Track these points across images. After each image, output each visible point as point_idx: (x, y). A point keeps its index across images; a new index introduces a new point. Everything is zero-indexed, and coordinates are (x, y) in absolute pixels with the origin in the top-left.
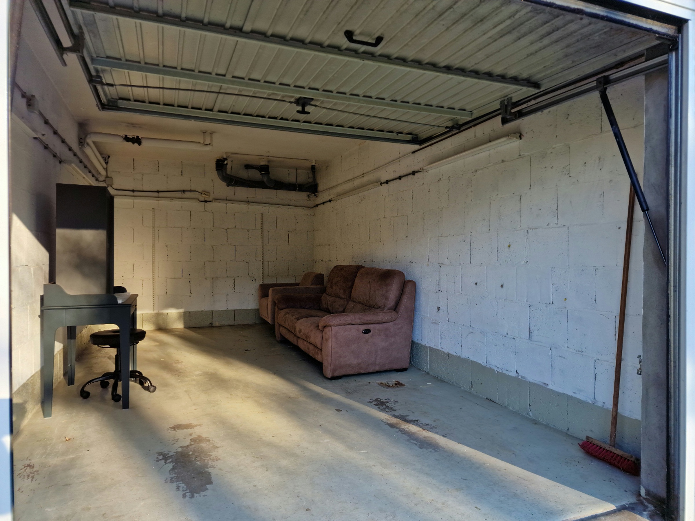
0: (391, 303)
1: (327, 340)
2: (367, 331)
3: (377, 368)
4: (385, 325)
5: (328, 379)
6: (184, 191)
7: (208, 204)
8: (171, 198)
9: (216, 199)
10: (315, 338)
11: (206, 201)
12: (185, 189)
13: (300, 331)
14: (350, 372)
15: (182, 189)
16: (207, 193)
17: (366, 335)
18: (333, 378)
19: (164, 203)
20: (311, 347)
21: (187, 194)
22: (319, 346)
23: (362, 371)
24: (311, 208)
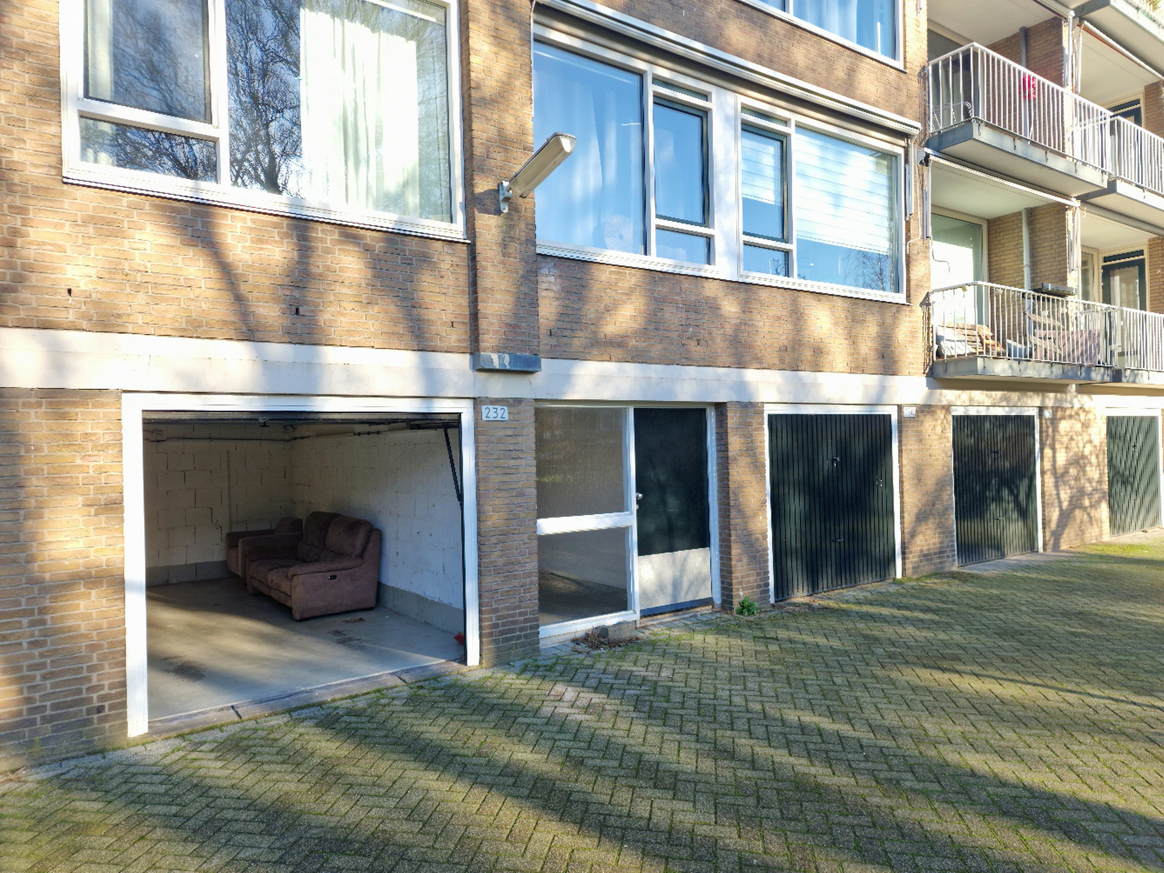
0: (358, 550)
1: (295, 587)
2: (333, 577)
3: (344, 609)
4: (351, 571)
5: (297, 621)
10: (285, 586)
11: (158, 441)
13: (272, 581)
14: (317, 613)
17: (333, 581)
18: (302, 620)
20: (283, 596)
22: (289, 593)
23: (330, 612)
24: (289, 441)
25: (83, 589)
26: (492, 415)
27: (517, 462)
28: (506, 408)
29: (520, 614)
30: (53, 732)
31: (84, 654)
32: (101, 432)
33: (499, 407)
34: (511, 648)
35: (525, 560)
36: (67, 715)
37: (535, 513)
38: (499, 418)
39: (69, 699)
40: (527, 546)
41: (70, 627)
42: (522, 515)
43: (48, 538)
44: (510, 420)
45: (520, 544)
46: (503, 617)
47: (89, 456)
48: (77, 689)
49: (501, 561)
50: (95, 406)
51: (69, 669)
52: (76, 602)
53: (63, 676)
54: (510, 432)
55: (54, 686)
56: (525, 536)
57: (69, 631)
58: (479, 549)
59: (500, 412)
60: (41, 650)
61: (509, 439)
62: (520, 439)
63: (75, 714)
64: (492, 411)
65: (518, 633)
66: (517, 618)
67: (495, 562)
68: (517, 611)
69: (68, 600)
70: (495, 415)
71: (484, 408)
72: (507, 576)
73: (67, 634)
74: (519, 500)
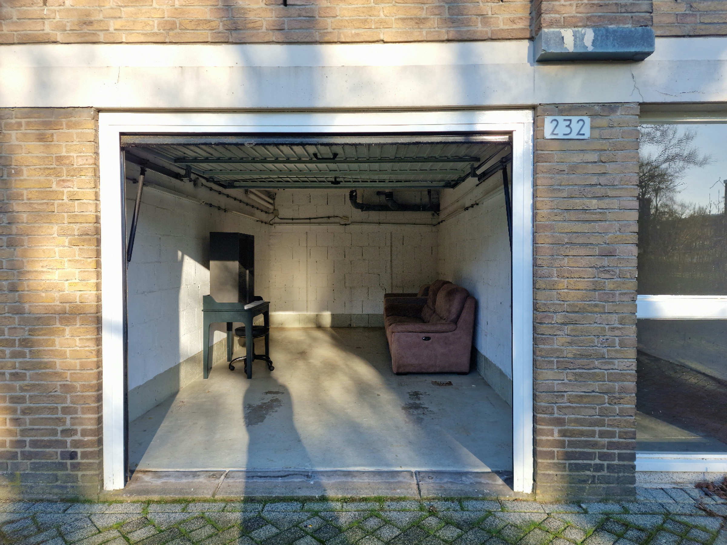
0: (453, 316)
2: (428, 339)
3: (438, 370)
4: (444, 334)
5: (395, 373)
6: (329, 217)
7: (347, 227)
8: (319, 223)
9: (353, 223)
11: (346, 225)
12: (330, 216)
15: (327, 216)
16: (346, 217)
17: (426, 342)
18: (398, 374)
19: (314, 227)
21: (332, 220)
24: (434, 226)
25: (58, 325)
26: (562, 131)
27: (604, 203)
28: (587, 120)
29: (602, 434)
30: (32, 469)
31: (58, 393)
32: (75, 155)
33: (575, 119)
34: (585, 481)
35: (613, 355)
36: (43, 455)
37: (633, 284)
38: (573, 136)
39: (46, 438)
40: (617, 333)
41: (46, 363)
42: (609, 285)
43: (28, 268)
44: (592, 138)
45: (603, 329)
46: (572, 433)
47: (63, 181)
48: (52, 429)
49: (570, 351)
50: (69, 127)
51: (45, 407)
52: (52, 337)
53: (40, 414)
54: (593, 157)
55: (33, 422)
56: (614, 318)
57: (45, 368)
58: (534, 329)
59: (576, 126)
60: (21, 383)
61: (592, 169)
62: (609, 167)
63: (51, 456)
64: (563, 124)
65: (597, 461)
66: (597, 438)
67: (561, 351)
68: (597, 429)
69: (44, 335)
70: (568, 130)
71: (548, 120)
72: (581, 375)
73: (43, 371)
74: (605, 261)
